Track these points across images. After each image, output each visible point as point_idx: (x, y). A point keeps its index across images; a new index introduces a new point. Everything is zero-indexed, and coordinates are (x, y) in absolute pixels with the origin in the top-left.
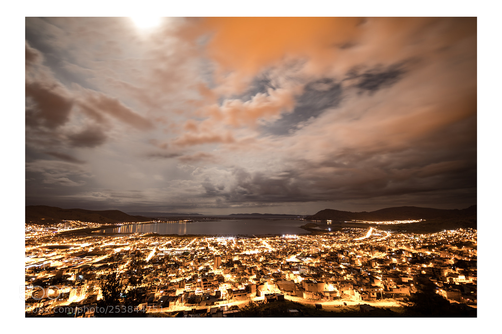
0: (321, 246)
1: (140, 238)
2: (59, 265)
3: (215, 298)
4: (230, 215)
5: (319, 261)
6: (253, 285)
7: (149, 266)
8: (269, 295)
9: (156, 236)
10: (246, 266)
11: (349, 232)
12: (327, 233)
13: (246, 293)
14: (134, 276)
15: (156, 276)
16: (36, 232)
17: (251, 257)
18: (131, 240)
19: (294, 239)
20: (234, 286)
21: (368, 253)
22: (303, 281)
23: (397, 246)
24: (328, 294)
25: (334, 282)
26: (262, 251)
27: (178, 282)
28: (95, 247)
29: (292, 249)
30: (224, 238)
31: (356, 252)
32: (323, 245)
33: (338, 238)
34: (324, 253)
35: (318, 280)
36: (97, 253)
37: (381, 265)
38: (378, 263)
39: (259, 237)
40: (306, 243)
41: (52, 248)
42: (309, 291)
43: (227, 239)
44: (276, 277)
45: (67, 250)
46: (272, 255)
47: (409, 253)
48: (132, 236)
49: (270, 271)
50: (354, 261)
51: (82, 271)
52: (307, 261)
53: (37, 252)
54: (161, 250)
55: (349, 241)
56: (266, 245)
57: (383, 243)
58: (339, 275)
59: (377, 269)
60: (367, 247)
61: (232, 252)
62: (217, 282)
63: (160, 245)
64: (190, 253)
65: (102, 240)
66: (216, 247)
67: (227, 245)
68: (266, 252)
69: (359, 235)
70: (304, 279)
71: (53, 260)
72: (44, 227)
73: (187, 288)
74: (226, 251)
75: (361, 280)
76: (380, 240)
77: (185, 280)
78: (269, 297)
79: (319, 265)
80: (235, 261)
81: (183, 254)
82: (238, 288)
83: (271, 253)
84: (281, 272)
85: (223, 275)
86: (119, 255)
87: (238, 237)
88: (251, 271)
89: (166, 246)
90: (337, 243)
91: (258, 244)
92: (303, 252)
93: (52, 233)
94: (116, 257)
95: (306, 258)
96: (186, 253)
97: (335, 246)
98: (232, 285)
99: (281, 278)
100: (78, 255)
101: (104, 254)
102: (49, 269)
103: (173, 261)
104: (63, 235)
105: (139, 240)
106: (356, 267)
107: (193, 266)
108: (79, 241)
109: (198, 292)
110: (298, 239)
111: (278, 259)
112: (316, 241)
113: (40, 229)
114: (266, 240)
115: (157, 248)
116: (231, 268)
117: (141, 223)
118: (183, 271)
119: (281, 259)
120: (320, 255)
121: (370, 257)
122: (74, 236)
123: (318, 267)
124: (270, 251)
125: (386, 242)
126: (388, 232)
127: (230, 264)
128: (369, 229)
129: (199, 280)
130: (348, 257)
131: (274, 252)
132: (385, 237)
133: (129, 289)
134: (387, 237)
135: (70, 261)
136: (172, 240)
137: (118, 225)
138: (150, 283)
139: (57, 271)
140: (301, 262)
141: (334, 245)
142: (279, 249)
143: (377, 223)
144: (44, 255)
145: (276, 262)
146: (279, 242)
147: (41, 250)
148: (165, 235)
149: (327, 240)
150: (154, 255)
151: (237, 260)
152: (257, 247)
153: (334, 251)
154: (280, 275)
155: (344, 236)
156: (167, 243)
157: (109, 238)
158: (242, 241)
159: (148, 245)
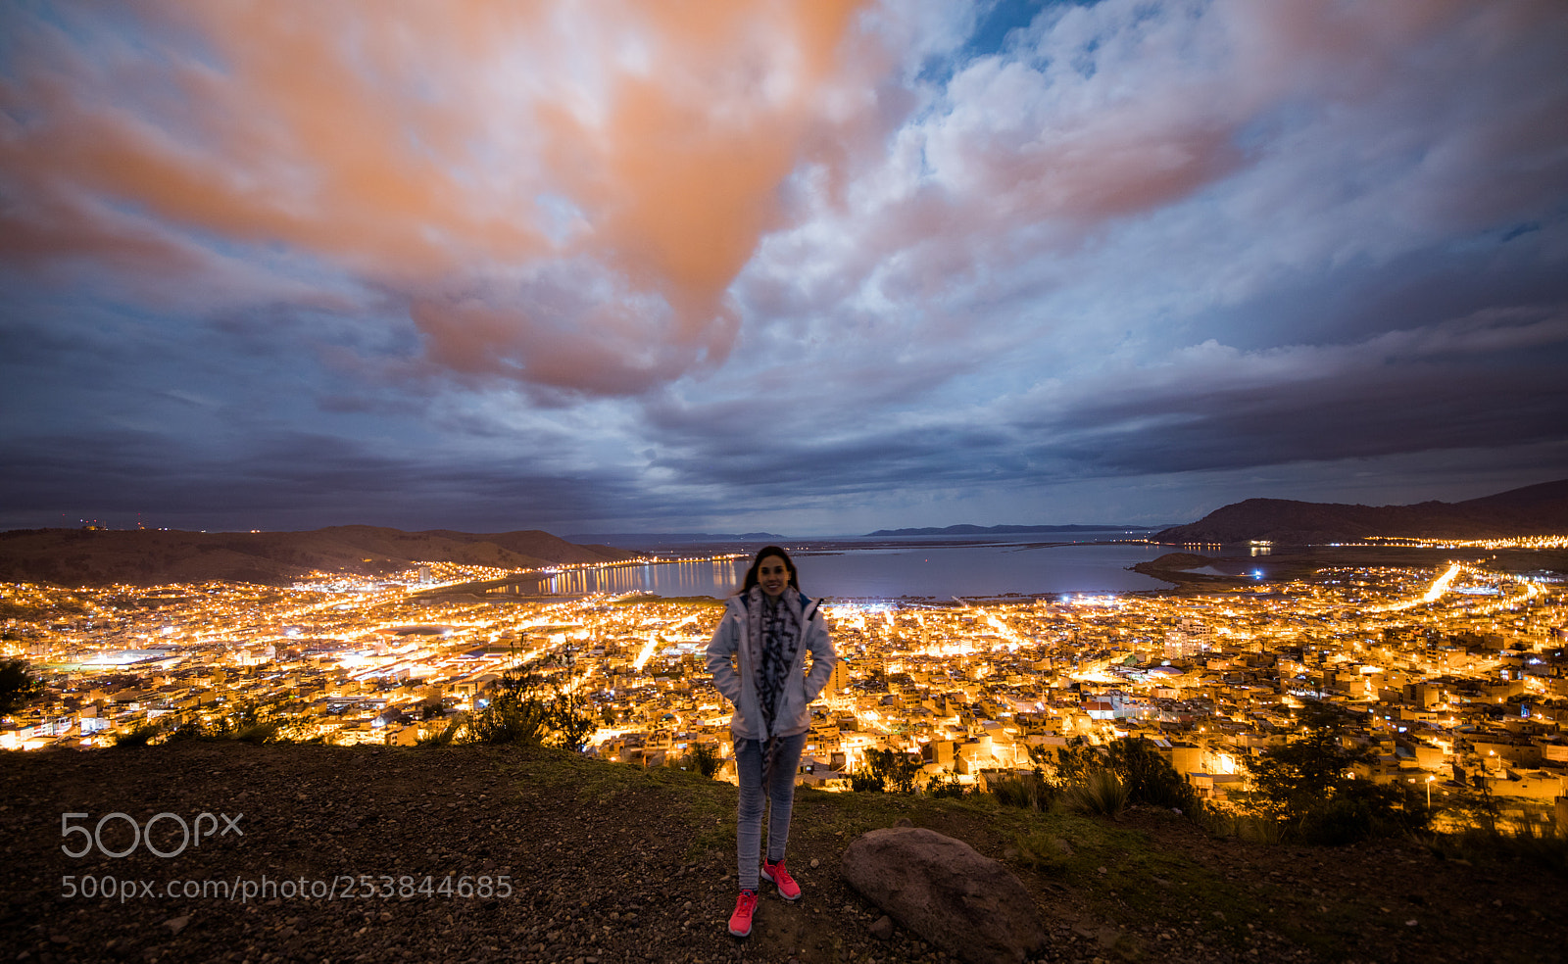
0: (1213, 633)
1: (612, 608)
2: (430, 674)
3: (830, 770)
4: (874, 534)
5: (1197, 682)
7: (644, 683)
9: (652, 601)
10: (927, 691)
11: (1345, 584)
12: (1246, 587)
14: (609, 704)
15: (665, 707)
16: (361, 594)
17: (945, 665)
18: (589, 612)
19: (1106, 608)
20: (888, 743)
21: (1415, 658)
24: (1207, 783)
25: (1241, 751)
26: (983, 646)
28: (503, 630)
29: (1097, 643)
30: (855, 606)
31: (1361, 656)
32: (1222, 631)
34: (1223, 657)
35: (1179, 739)
36: (510, 646)
37: (1466, 700)
38: (1455, 693)
39: (974, 604)
40: (1151, 624)
41: (405, 633)
43: (866, 611)
44: (1026, 725)
45: (438, 638)
46: (1019, 662)
48: (590, 601)
49: (1009, 708)
50: (1346, 686)
51: (484, 688)
52: (1148, 680)
53: (374, 643)
54: (670, 639)
55: (1338, 615)
56: (999, 630)
57: (1496, 624)
58: (1268, 729)
59: (1443, 715)
60: (1416, 637)
61: (882, 649)
62: (837, 731)
63: (668, 627)
65: (515, 613)
67: (865, 629)
68: (997, 652)
69: (1392, 593)
70: (1125, 734)
71: (414, 662)
72: (374, 582)
74: (863, 647)
76: (1487, 611)
79: (1194, 696)
80: (893, 675)
83: (1015, 653)
84: (1045, 712)
85: (854, 714)
86: (565, 653)
87: (903, 602)
88: (944, 705)
89: (684, 629)
90: (1285, 624)
91: (970, 624)
92: (1138, 652)
93: (396, 597)
94: (558, 656)
95: (1146, 673)
97: (1274, 633)
98: (880, 741)
99: (1046, 729)
100: (467, 651)
101: (528, 650)
102: (412, 684)
104: (422, 601)
105: (609, 613)
106: (1353, 704)
108: (461, 614)
110: (1120, 608)
111: (1039, 672)
112: (1194, 614)
113: (366, 586)
114: (998, 615)
115: (659, 635)
116: (880, 696)
117: (606, 564)
119: (1048, 674)
120: (1204, 664)
121: (1422, 673)
122: (448, 603)
123: (1189, 700)
124: (1013, 648)
125: (1512, 618)
126: (1536, 579)
127: (876, 683)
128: (1443, 571)
130: (1323, 670)
131: (1027, 652)
132: (1516, 600)
134: (1523, 599)
135: (451, 664)
136: (699, 613)
137: (547, 572)
138: (653, 723)
139: (428, 687)
140: (1124, 684)
141: (1268, 631)
142: (1044, 642)
143: (1490, 545)
144: (391, 650)
145: (1033, 680)
146: (1048, 619)
147: (381, 637)
148: (677, 598)
149: (1241, 612)
150: (654, 655)
151: (898, 672)
152: (966, 635)
153: (1263, 650)
154: (1042, 721)
155: (1322, 597)
156: (686, 621)
157: (531, 607)
158: (915, 616)
159: (633, 628)
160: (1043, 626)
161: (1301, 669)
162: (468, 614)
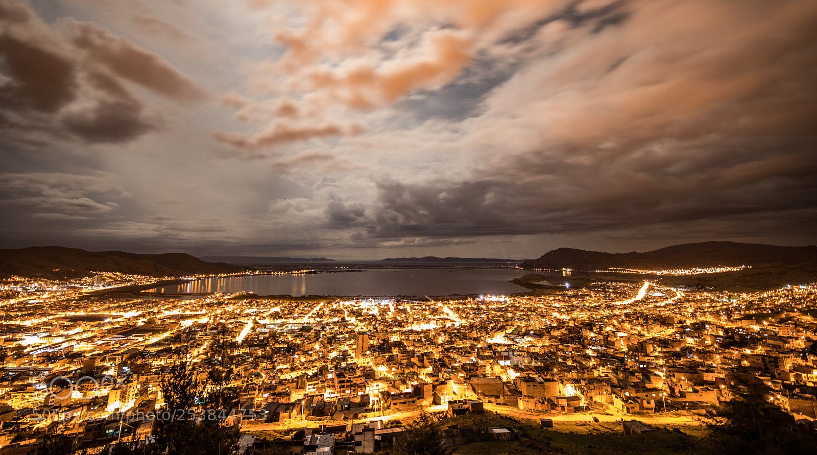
0: (551, 316)
1: (226, 302)
2: (89, 349)
3: (360, 407)
4: (384, 260)
5: (547, 343)
6: (426, 384)
7: (242, 351)
8: (455, 402)
9: (252, 298)
10: (413, 352)
11: (604, 290)
12: (563, 291)
13: (415, 399)
14: (217, 367)
15: (255, 368)
16: (47, 293)
17: (422, 335)
18: (210, 305)
19: (501, 302)
20: (394, 386)
21: (639, 328)
22: (518, 377)
23: (696, 316)
24: (564, 403)
25: (576, 381)
26: (442, 324)
27: (293, 379)
28: (148, 318)
29: (498, 322)
30: (373, 301)
31: (617, 327)
32: (555, 314)
33: (583, 301)
34: (558, 328)
35: (546, 376)
36: (151, 328)
37: (664, 350)
38: (659, 346)
39: (436, 300)
40: (522, 311)
41: (75, 320)
42: (529, 397)
43: (379, 304)
44: (468, 371)
45: (99, 324)
46: (460, 333)
47: (718, 329)
48: (212, 298)
49: (458, 361)
50: (613, 343)
51: (128, 359)
52: (524, 342)
53: (50, 327)
54: (262, 322)
55: (603, 306)
56: (450, 314)
57: (668, 311)
58: (583, 368)
59: (657, 358)
60: (638, 317)
61: (388, 327)
62: (363, 379)
63: (261, 315)
64: (314, 328)
65: (159, 306)
66: (359, 318)
67: (378, 314)
68: (449, 327)
69: (623, 295)
70: (519, 374)
71: (78, 341)
72: (58, 284)
73: (310, 389)
74: (377, 325)
75: (627, 378)
76: (663, 304)
77: (306, 376)
78: (456, 406)
79: (547, 351)
80: (394, 342)
81: (301, 330)
82: (400, 389)
83: (458, 328)
84: (477, 363)
85: (373, 367)
86: (190, 332)
87: (399, 299)
88: (423, 360)
89: (271, 315)
90: (582, 310)
91: (435, 311)
92: (518, 326)
93: (73, 295)
94: (185, 335)
95: (523, 338)
96: (306, 329)
97: (577, 315)
98: (389, 385)
99: (478, 373)
100: (119, 332)
101: (165, 331)
102: (72, 356)
103: (284, 342)
104: (92, 298)
105: (224, 306)
106: (617, 353)
107: (320, 351)
108: (119, 307)
109: (329, 395)
110: (508, 302)
111: (471, 338)
112: (542, 306)
113: (52, 288)
114: (448, 306)
115: (255, 319)
116: (387, 355)
117: (225, 275)
118: (303, 360)
119: (476, 339)
120: (549, 332)
121: (643, 335)
122: (111, 300)
123: (545, 353)
124: (457, 324)
125: (673, 307)
126: (679, 289)
127: (384, 347)
128: (642, 285)
129: (330, 376)
130: (602, 335)
131: (464, 327)
132: (673, 299)
133: (209, 391)
134: (676, 298)
135: (106, 342)
136: (281, 306)
137: (185, 279)
138: (246, 379)
139: (85, 359)
140: (513, 345)
141: (575, 315)
142: (472, 321)
143: (659, 273)
144: (62, 332)
145: (468, 343)
146: (474, 309)
147: (56, 323)
148: (269, 296)
149: (562, 304)
150: (250, 332)
151: (397, 340)
152: (433, 318)
153: (575, 325)
154: (476, 368)
155: (595, 297)
156: (273, 310)
157: (171, 302)
158: (406, 307)
159: (239, 315)
160: (471, 312)
161: (592, 335)
162: (124, 307)
